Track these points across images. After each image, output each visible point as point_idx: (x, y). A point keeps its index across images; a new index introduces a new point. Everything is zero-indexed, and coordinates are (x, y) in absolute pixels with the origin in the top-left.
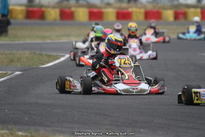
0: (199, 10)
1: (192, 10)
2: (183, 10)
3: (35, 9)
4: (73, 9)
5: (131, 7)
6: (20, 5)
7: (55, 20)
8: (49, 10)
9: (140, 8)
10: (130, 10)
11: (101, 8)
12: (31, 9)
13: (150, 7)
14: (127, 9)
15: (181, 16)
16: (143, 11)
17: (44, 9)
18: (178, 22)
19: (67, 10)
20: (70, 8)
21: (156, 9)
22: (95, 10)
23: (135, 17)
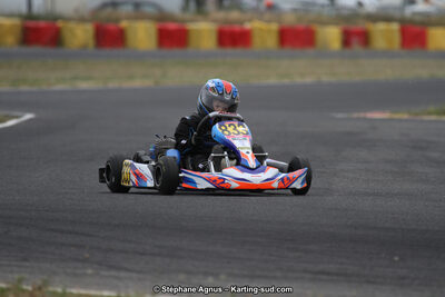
0: (395, 27)
1: (381, 26)
2: (362, 25)
3: (42, 24)
4: (124, 24)
5: (250, 20)
6: (10, 15)
7: (85, 47)
8: (72, 25)
9: (269, 21)
10: (248, 26)
11: (184, 21)
12: (31, 24)
13: (290, 20)
14: (242, 23)
15: (355, 40)
16: (274, 27)
17: (60, 24)
18: (349, 51)
19: (111, 26)
20: (117, 20)
21: (302, 25)
22: (171, 26)
23: (257, 41)
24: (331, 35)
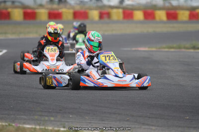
0: (121, 11)
1: (115, 11)
2: (107, 10)
4: (9, 10)
5: (61, 8)
9: (69, 9)
10: (60, 11)
11: (34, 9)
13: (78, 8)
14: (58, 9)
15: (105, 16)
16: (71, 11)
18: (102, 21)
19: (4, 11)
20: (6, 9)
21: (83, 10)
22: (29, 11)
23: (64, 17)
24: (95, 14)
